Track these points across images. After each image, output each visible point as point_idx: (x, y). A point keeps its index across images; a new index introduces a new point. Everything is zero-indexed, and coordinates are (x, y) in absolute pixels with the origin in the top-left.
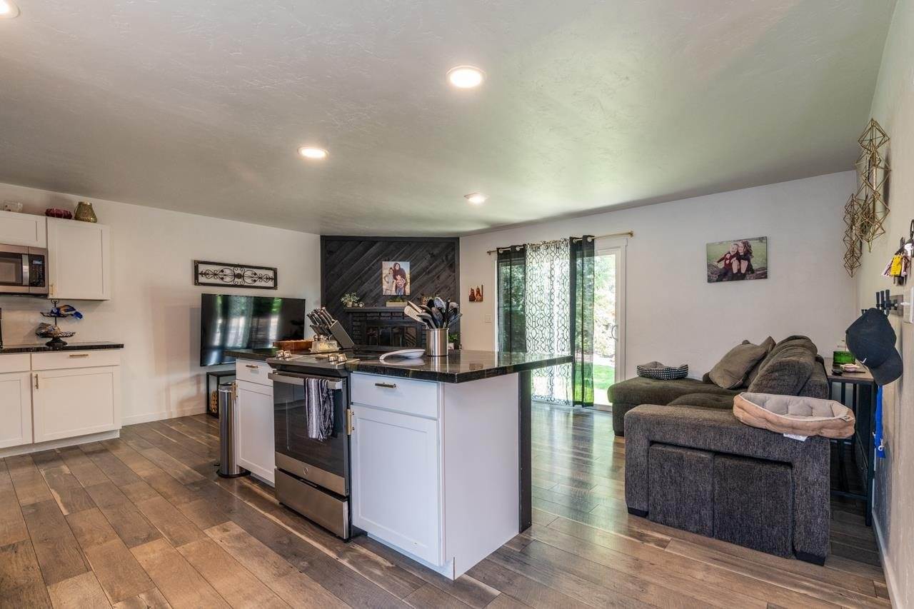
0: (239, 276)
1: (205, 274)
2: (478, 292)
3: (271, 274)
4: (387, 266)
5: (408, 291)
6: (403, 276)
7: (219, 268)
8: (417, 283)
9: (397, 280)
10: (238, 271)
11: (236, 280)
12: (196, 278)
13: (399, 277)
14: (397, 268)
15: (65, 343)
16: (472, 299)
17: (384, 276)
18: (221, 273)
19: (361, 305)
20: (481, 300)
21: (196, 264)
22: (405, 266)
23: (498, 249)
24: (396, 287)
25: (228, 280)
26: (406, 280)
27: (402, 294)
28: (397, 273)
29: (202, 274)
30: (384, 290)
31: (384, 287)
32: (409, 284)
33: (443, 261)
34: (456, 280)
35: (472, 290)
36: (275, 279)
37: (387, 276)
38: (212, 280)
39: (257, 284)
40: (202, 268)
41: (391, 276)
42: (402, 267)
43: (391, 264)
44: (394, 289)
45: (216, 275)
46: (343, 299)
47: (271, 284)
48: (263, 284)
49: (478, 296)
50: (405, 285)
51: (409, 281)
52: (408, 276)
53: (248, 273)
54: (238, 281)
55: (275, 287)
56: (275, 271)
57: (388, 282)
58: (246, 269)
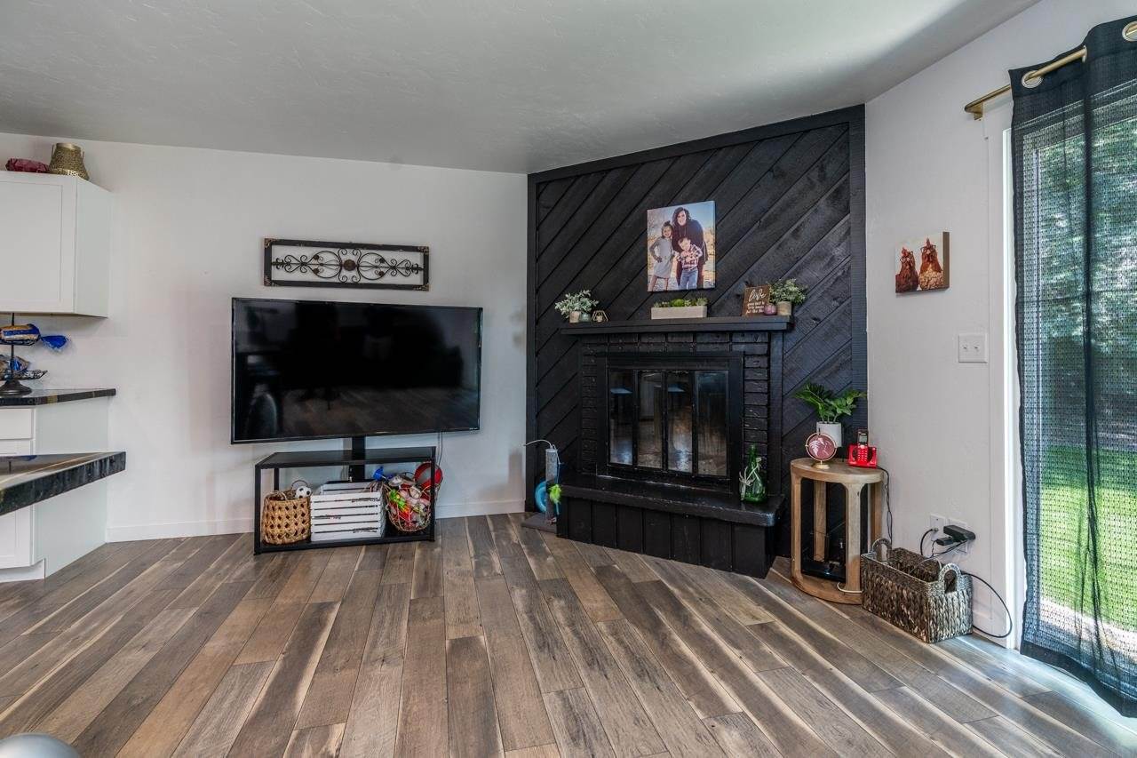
0: (350, 266)
1: (284, 264)
2: (930, 256)
3: (416, 259)
4: (659, 220)
5: (709, 277)
6: (697, 240)
7: (309, 252)
8: (734, 256)
9: (680, 250)
10: (349, 256)
11: (344, 272)
12: (267, 272)
13: (685, 244)
14: (682, 221)
15: (28, 391)
16: (907, 283)
17: (650, 244)
18: (314, 262)
19: (599, 319)
20: (943, 285)
21: (270, 244)
22: (703, 215)
23: (1016, 75)
24: (680, 269)
25: (328, 273)
26: (704, 249)
27: (695, 285)
28: (683, 232)
29: (277, 264)
30: (651, 280)
31: (651, 272)
32: (711, 259)
33: (812, 186)
34: (856, 236)
35: (907, 255)
36: (425, 269)
37: (657, 244)
38: (297, 276)
39: (388, 279)
40: (279, 253)
41: (667, 243)
42: (693, 217)
43: (668, 213)
44: (673, 274)
45: (303, 264)
46: (558, 305)
47: (416, 279)
48: (399, 279)
49: (930, 273)
50: (702, 261)
51: (711, 250)
52: (709, 238)
53: (370, 258)
54: (349, 275)
55: (424, 286)
56: (425, 252)
57: (659, 260)
58: (364, 252)
